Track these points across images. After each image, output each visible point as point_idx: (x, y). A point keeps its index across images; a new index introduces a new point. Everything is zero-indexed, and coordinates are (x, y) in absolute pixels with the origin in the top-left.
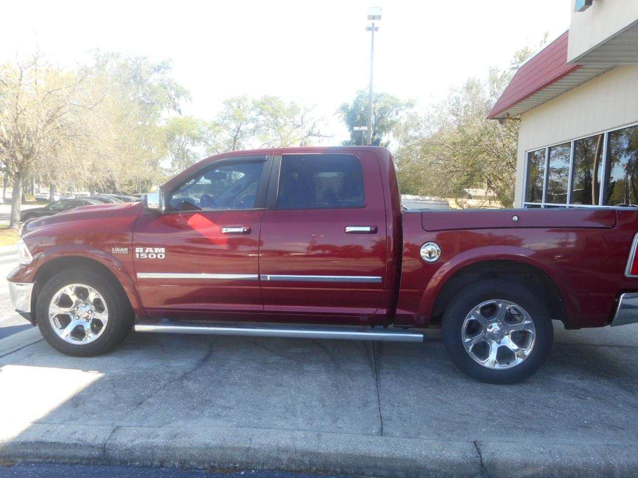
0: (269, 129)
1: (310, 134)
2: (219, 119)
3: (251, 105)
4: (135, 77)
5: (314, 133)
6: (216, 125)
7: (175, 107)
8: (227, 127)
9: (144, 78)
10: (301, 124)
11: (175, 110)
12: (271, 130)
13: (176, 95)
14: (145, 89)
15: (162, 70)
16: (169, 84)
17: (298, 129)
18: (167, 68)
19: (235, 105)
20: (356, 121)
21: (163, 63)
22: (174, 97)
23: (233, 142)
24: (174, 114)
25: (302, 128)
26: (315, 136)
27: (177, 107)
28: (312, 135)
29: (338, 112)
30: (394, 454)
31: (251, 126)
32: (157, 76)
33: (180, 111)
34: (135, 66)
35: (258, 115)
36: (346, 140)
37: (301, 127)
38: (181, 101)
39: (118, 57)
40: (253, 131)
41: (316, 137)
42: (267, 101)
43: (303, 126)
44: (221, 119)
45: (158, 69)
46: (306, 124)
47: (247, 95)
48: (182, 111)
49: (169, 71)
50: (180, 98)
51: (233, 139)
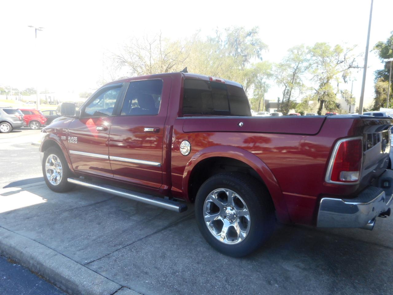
0: (319, 65)
1: (350, 67)
2: (283, 62)
3: (307, 51)
4: (236, 40)
5: (353, 65)
6: (282, 65)
7: (258, 56)
8: (289, 66)
9: (242, 40)
10: (344, 60)
11: (259, 58)
12: (320, 66)
13: (260, 49)
14: (241, 47)
15: (252, 34)
16: (256, 42)
17: (341, 63)
18: (255, 33)
19: (295, 51)
20: (388, 54)
21: (253, 30)
22: (259, 50)
23: (293, 76)
24: (258, 61)
25: (345, 63)
26: (354, 68)
27: (260, 56)
28: (351, 67)
29: (374, 49)
30: (71, 278)
31: (306, 64)
32: (249, 38)
33: (261, 59)
34: (237, 34)
35: (312, 57)
36: (379, 70)
37: (343, 63)
38: (263, 53)
39: (228, 30)
40: (307, 68)
41: (356, 69)
42: (318, 46)
43: (345, 61)
44: (285, 62)
45: (249, 34)
46: (347, 60)
47: (304, 44)
48: (263, 58)
49: (256, 34)
50: (262, 51)
51: (293, 74)
